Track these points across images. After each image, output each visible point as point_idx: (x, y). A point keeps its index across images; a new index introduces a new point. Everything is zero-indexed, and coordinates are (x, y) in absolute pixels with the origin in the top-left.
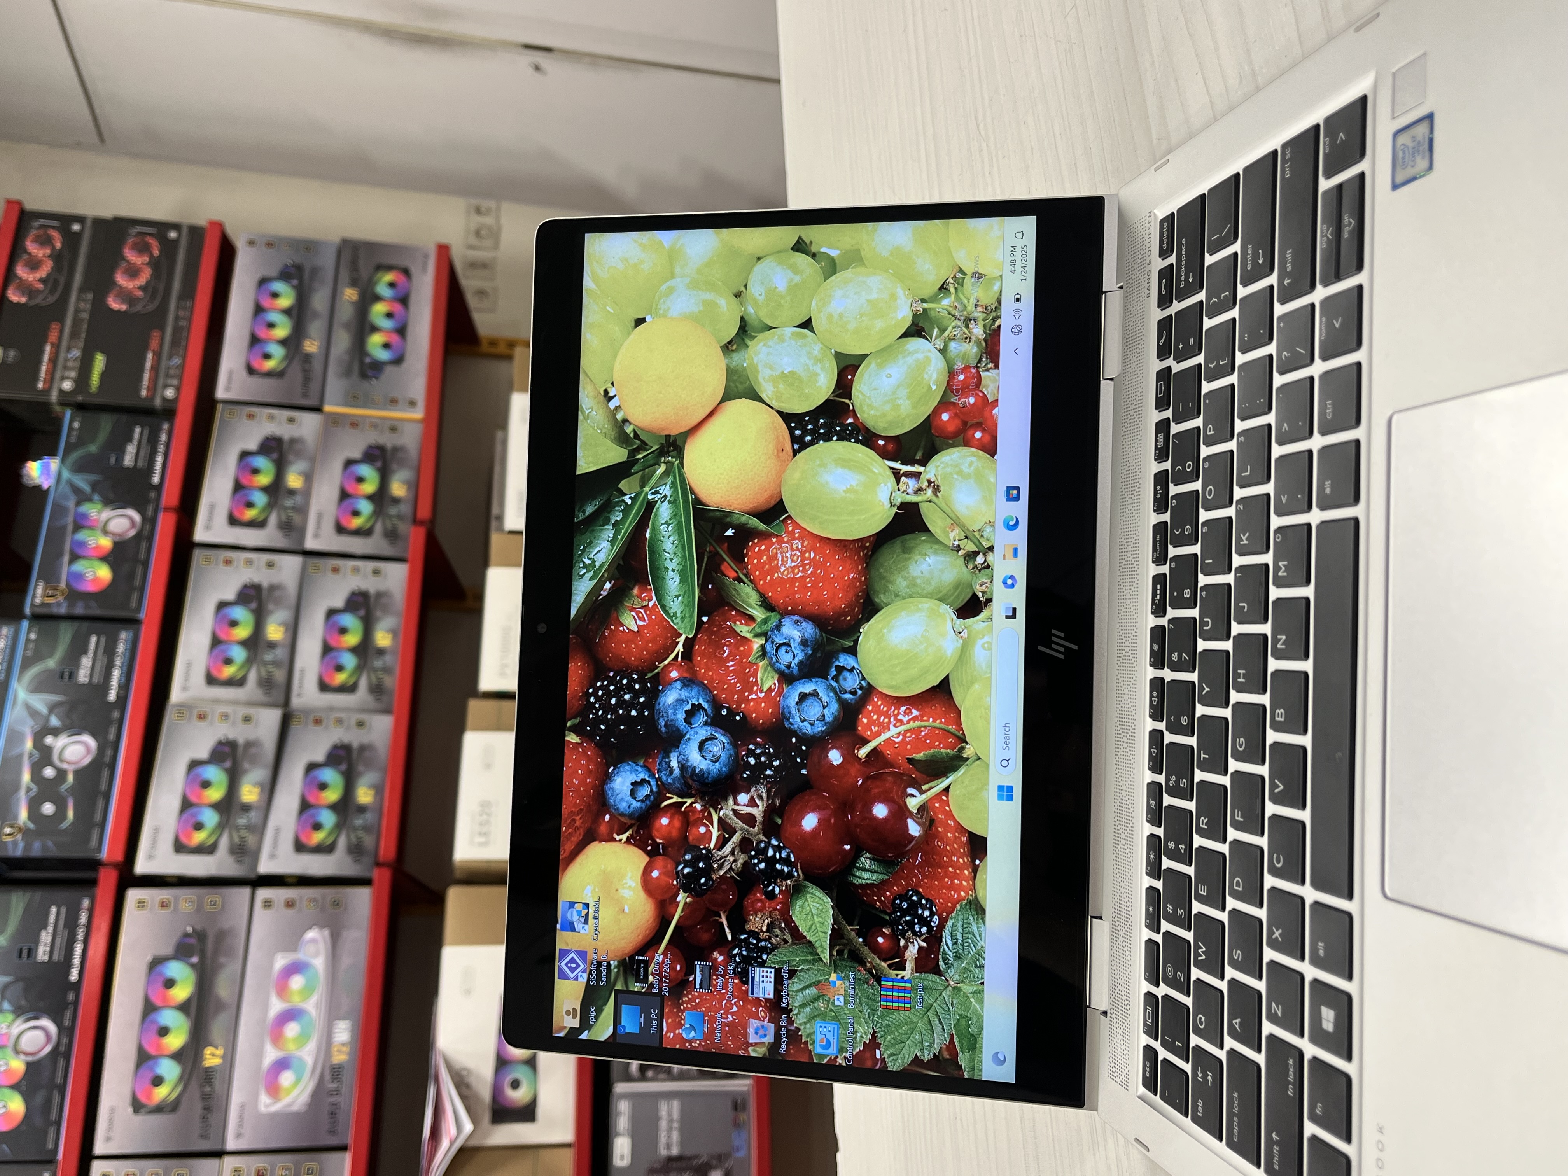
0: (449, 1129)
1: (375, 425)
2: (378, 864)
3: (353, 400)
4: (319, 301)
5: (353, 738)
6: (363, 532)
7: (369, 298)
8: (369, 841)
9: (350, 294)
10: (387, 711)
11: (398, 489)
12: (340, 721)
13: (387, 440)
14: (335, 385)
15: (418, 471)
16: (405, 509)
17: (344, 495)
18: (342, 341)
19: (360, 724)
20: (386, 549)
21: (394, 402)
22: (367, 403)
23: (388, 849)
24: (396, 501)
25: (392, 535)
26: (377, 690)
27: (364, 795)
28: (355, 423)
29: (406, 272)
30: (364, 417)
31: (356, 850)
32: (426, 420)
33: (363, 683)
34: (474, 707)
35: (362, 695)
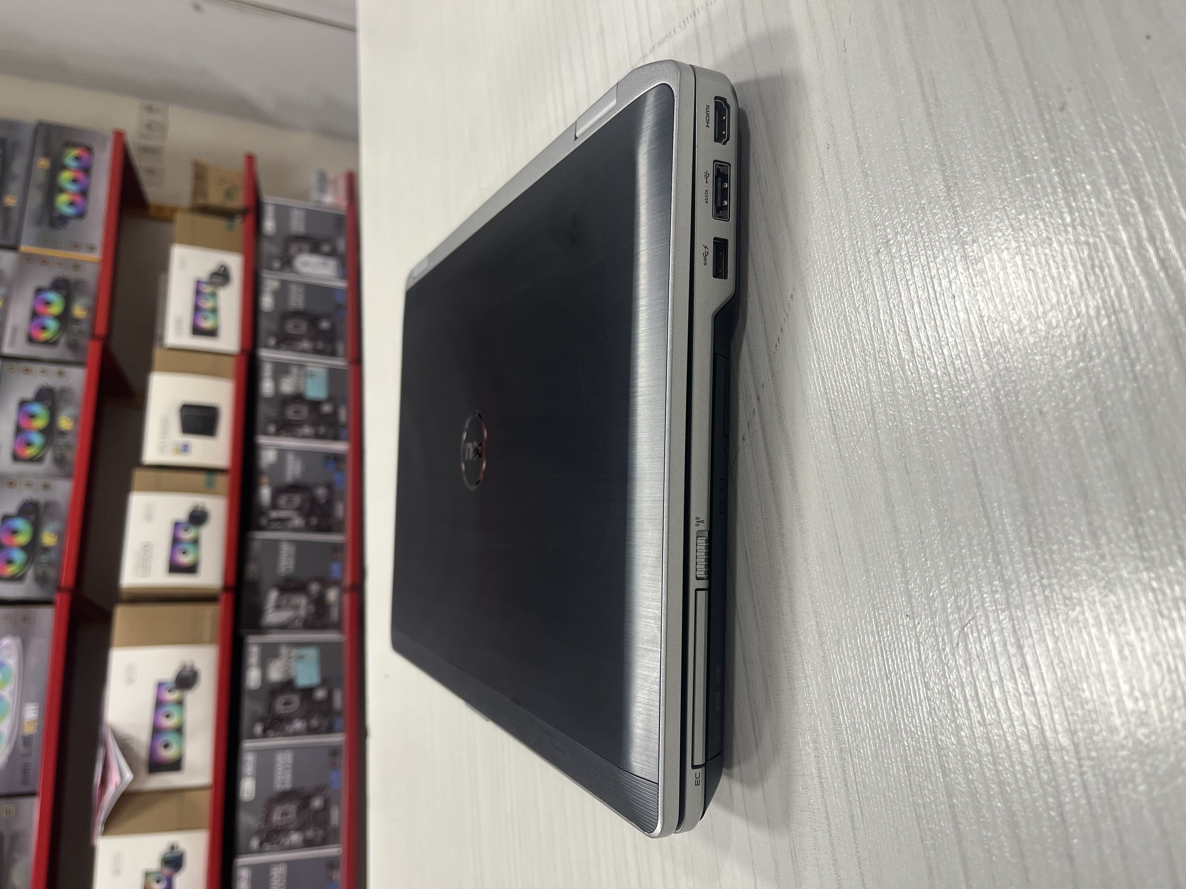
0: (114, 779)
1: (61, 263)
2: (59, 589)
3: (43, 242)
4: (17, 166)
5: (40, 496)
6: (49, 343)
7: (57, 167)
8: (52, 573)
9: (43, 163)
10: (67, 476)
11: (79, 311)
12: (29, 485)
13: (71, 274)
14: (29, 231)
15: (96, 299)
16: (85, 327)
17: (35, 315)
18: (36, 198)
19: (46, 487)
20: (68, 355)
21: (76, 247)
22: (54, 245)
23: (67, 578)
24: (77, 321)
25: (73, 346)
26: (60, 461)
27: (48, 539)
28: (44, 261)
29: (89, 150)
30: (52, 257)
31: (41, 580)
32: (103, 261)
33: (49, 456)
34: (139, 475)
35: (47, 464)
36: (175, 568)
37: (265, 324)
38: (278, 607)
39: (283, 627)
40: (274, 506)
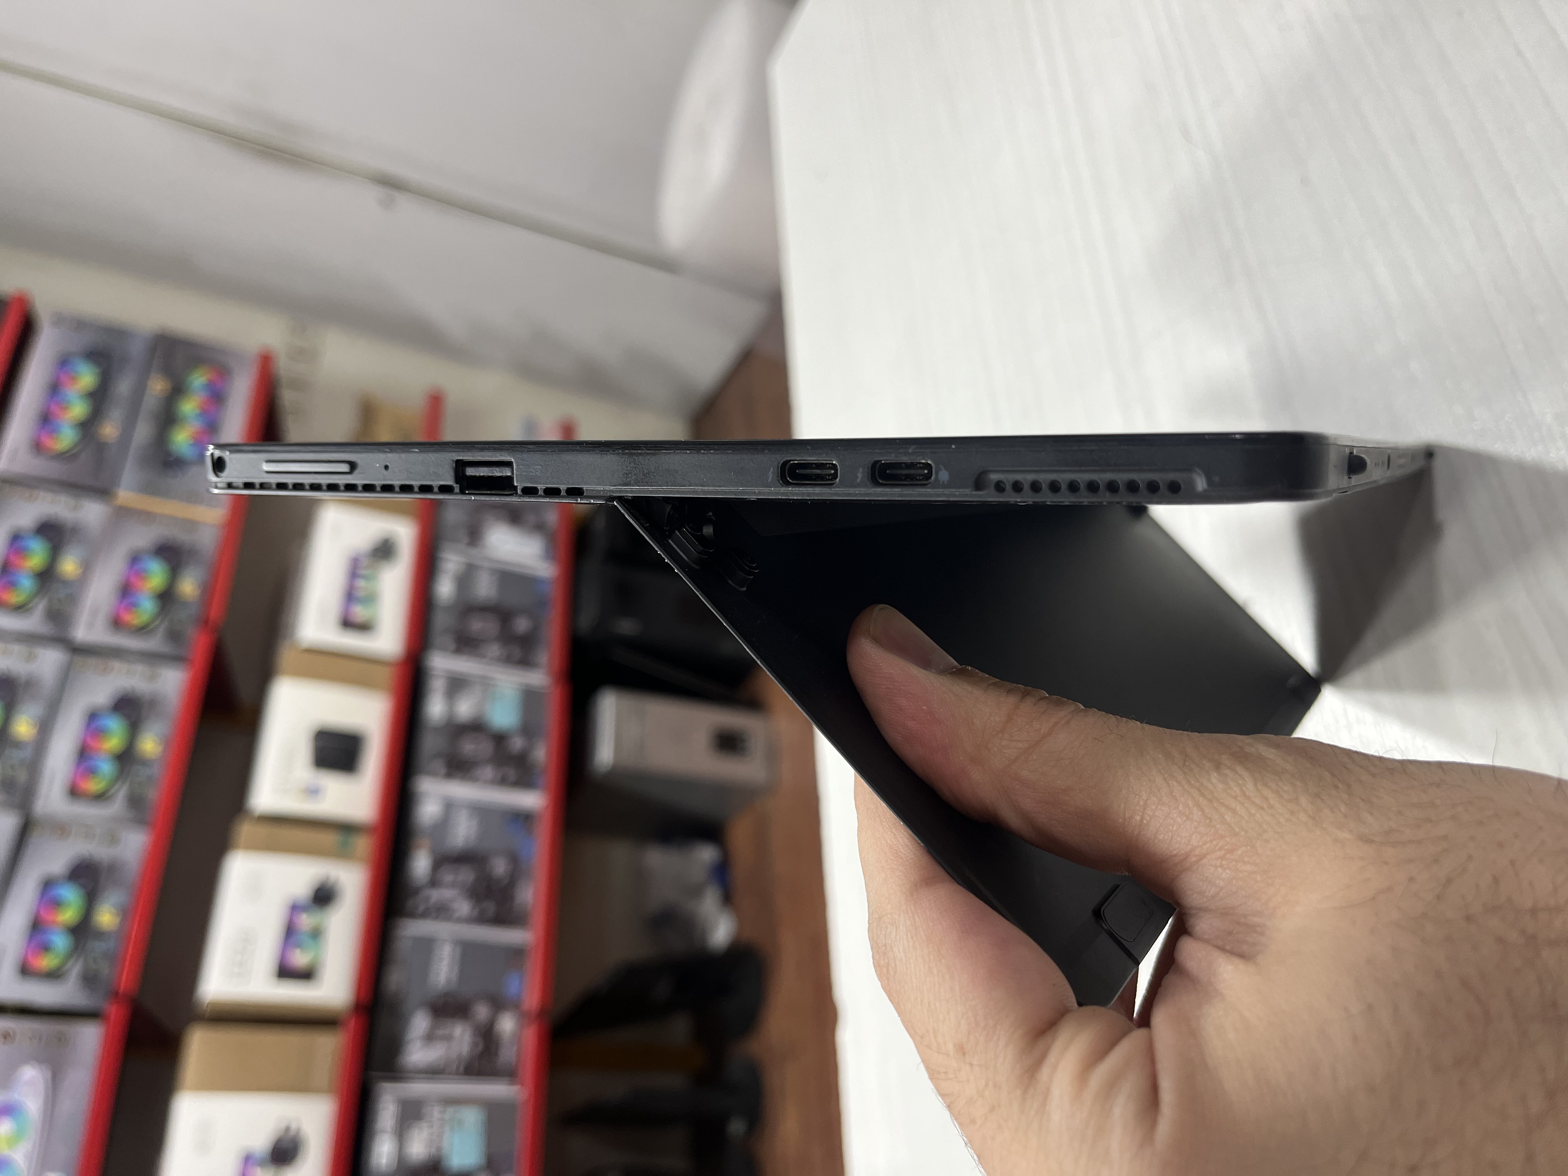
2: (115, 996)
3: (149, 491)
4: (123, 386)
5: (102, 853)
6: (142, 630)
7: (178, 391)
8: (109, 972)
9: (157, 386)
10: (143, 823)
11: (188, 588)
12: (88, 834)
13: (182, 537)
14: (130, 474)
15: (215, 573)
16: (194, 612)
17: (125, 589)
18: (143, 432)
19: (112, 838)
20: (166, 648)
23: (129, 981)
24: (183, 602)
25: (174, 636)
26: (135, 802)
27: (106, 917)
28: (146, 517)
29: (224, 373)
30: (161, 512)
31: (91, 980)
32: (230, 524)
33: (121, 794)
34: (245, 830)
35: (117, 806)
36: (285, 972)
37: (441, 621)
38: (430, 1038)
39: (434, 1072)
40: (434, 882)
